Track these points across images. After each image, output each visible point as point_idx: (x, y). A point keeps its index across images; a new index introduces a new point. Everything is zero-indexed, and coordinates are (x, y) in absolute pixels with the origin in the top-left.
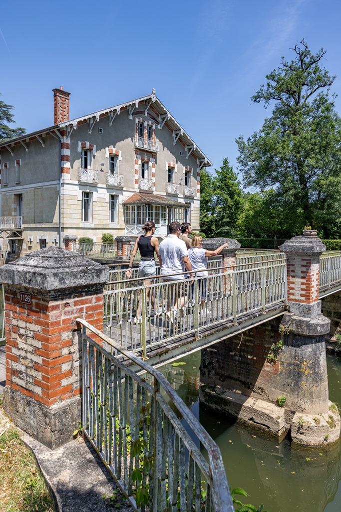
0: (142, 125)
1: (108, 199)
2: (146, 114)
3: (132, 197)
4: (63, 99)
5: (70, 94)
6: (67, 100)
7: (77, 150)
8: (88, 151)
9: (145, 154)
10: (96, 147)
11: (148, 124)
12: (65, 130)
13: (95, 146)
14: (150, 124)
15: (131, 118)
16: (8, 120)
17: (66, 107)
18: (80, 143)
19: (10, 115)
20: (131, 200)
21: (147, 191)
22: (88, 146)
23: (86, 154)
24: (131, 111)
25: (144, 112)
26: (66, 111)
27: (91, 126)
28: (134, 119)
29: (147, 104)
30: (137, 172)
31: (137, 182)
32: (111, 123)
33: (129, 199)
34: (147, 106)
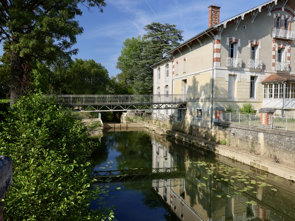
0: (278, 18)
1: (249, 80)
2: (283, 9)
3: (269, 77)
4: (215, 12)
5: (220, 8)
6: (218, 12)
7: (226, 44)
8: (234, 44)
9: (282, 42)
10: (241, 40)
11: (285, 18)
12: (217, 30)
13: (239, 40)
14: (287, 17)
15: (270, 14)
16: (180, 40)
17: (217, 17)
18: (228, 39)
19: (182, 37)
20: (268, 79)
21: (282, 71)
22: (234, 41)
23: (232, 47)
24: (270, 9)
25: (282, 8)
26: (217, 20)
27: (237, 25)
28: (272, 15)
29: (284, 1)
30: (274, 57)
31: (274, 65)
32: (253, 21)
33: (266, 79)
34: (284, 3)
